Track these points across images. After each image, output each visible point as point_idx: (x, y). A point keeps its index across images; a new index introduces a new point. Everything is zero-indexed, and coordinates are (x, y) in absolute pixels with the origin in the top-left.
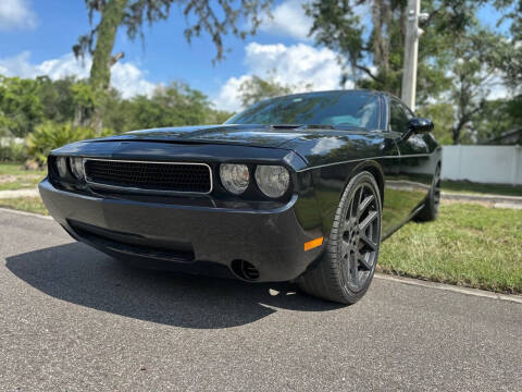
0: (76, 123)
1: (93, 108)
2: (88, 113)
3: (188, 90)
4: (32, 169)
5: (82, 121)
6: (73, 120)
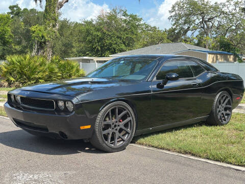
0: (33, 54)
1: (45, 43)
2: (42, 45)
3: (125, 14)
4: (4, 86)
5: (38, 52)
6: (31, 52)
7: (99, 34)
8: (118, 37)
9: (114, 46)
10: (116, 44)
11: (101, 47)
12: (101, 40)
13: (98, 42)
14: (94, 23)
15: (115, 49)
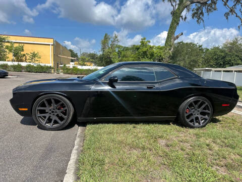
7: (223, 54)
8: (236, 56)
9: (232, 61)
10: (234, 60)
11: (224, 62)
12: (224, 57)
13: (222, 59)
14: (220, 47)
15: (233, 64)
